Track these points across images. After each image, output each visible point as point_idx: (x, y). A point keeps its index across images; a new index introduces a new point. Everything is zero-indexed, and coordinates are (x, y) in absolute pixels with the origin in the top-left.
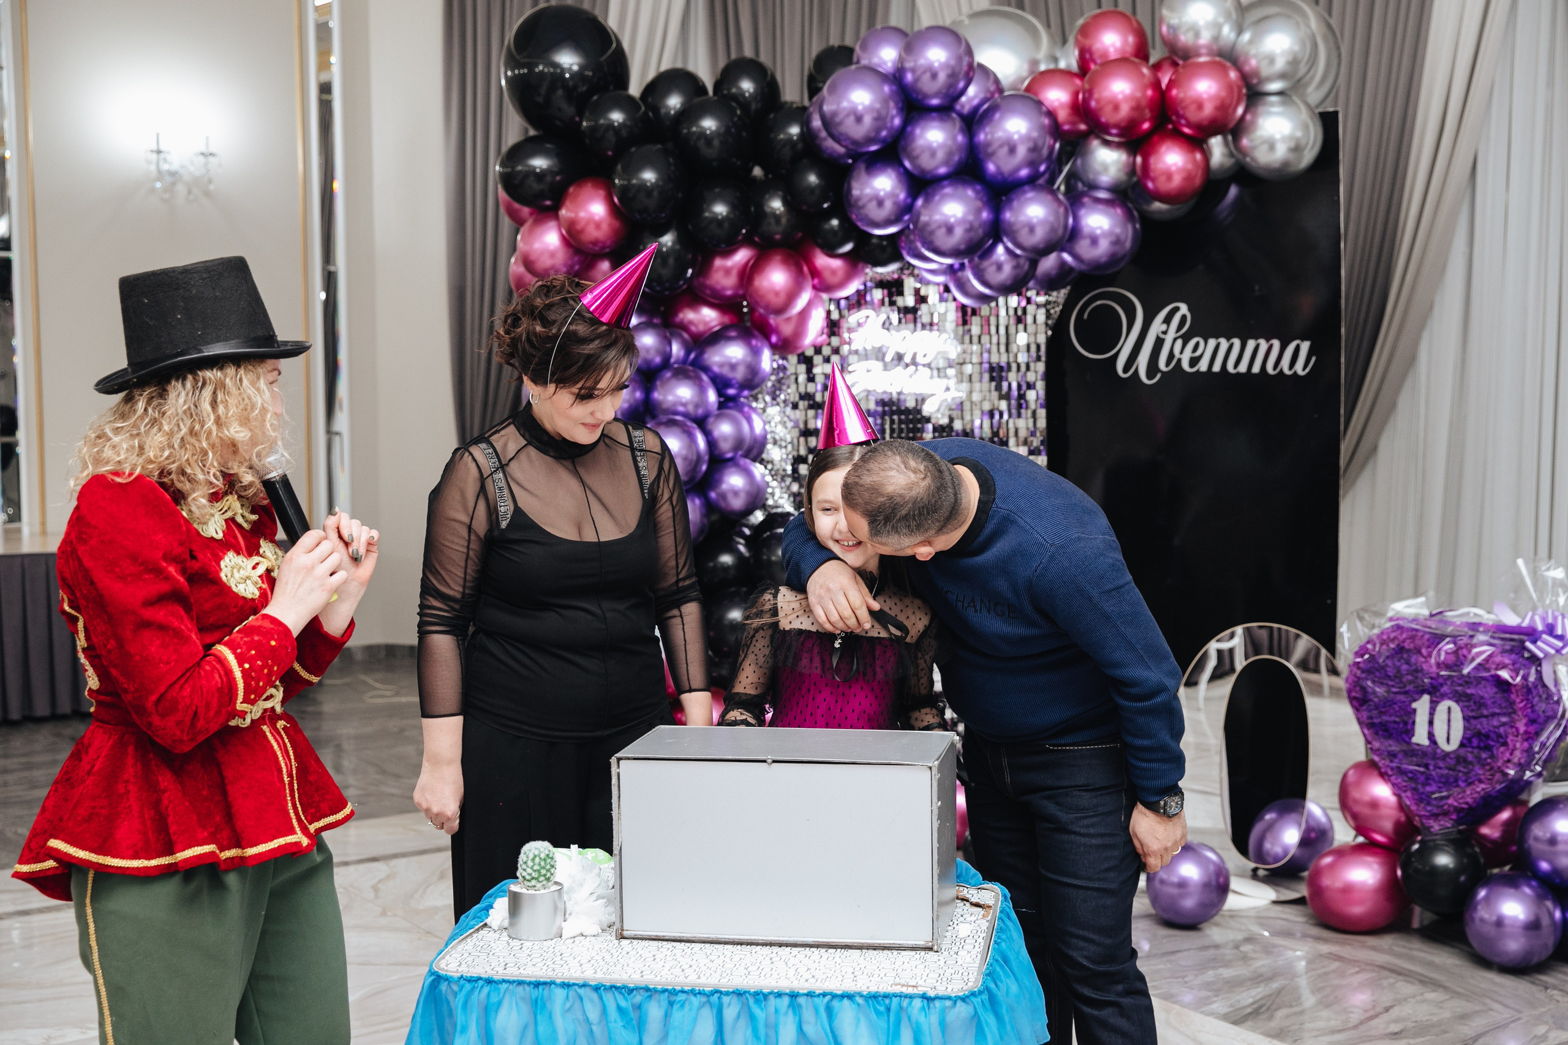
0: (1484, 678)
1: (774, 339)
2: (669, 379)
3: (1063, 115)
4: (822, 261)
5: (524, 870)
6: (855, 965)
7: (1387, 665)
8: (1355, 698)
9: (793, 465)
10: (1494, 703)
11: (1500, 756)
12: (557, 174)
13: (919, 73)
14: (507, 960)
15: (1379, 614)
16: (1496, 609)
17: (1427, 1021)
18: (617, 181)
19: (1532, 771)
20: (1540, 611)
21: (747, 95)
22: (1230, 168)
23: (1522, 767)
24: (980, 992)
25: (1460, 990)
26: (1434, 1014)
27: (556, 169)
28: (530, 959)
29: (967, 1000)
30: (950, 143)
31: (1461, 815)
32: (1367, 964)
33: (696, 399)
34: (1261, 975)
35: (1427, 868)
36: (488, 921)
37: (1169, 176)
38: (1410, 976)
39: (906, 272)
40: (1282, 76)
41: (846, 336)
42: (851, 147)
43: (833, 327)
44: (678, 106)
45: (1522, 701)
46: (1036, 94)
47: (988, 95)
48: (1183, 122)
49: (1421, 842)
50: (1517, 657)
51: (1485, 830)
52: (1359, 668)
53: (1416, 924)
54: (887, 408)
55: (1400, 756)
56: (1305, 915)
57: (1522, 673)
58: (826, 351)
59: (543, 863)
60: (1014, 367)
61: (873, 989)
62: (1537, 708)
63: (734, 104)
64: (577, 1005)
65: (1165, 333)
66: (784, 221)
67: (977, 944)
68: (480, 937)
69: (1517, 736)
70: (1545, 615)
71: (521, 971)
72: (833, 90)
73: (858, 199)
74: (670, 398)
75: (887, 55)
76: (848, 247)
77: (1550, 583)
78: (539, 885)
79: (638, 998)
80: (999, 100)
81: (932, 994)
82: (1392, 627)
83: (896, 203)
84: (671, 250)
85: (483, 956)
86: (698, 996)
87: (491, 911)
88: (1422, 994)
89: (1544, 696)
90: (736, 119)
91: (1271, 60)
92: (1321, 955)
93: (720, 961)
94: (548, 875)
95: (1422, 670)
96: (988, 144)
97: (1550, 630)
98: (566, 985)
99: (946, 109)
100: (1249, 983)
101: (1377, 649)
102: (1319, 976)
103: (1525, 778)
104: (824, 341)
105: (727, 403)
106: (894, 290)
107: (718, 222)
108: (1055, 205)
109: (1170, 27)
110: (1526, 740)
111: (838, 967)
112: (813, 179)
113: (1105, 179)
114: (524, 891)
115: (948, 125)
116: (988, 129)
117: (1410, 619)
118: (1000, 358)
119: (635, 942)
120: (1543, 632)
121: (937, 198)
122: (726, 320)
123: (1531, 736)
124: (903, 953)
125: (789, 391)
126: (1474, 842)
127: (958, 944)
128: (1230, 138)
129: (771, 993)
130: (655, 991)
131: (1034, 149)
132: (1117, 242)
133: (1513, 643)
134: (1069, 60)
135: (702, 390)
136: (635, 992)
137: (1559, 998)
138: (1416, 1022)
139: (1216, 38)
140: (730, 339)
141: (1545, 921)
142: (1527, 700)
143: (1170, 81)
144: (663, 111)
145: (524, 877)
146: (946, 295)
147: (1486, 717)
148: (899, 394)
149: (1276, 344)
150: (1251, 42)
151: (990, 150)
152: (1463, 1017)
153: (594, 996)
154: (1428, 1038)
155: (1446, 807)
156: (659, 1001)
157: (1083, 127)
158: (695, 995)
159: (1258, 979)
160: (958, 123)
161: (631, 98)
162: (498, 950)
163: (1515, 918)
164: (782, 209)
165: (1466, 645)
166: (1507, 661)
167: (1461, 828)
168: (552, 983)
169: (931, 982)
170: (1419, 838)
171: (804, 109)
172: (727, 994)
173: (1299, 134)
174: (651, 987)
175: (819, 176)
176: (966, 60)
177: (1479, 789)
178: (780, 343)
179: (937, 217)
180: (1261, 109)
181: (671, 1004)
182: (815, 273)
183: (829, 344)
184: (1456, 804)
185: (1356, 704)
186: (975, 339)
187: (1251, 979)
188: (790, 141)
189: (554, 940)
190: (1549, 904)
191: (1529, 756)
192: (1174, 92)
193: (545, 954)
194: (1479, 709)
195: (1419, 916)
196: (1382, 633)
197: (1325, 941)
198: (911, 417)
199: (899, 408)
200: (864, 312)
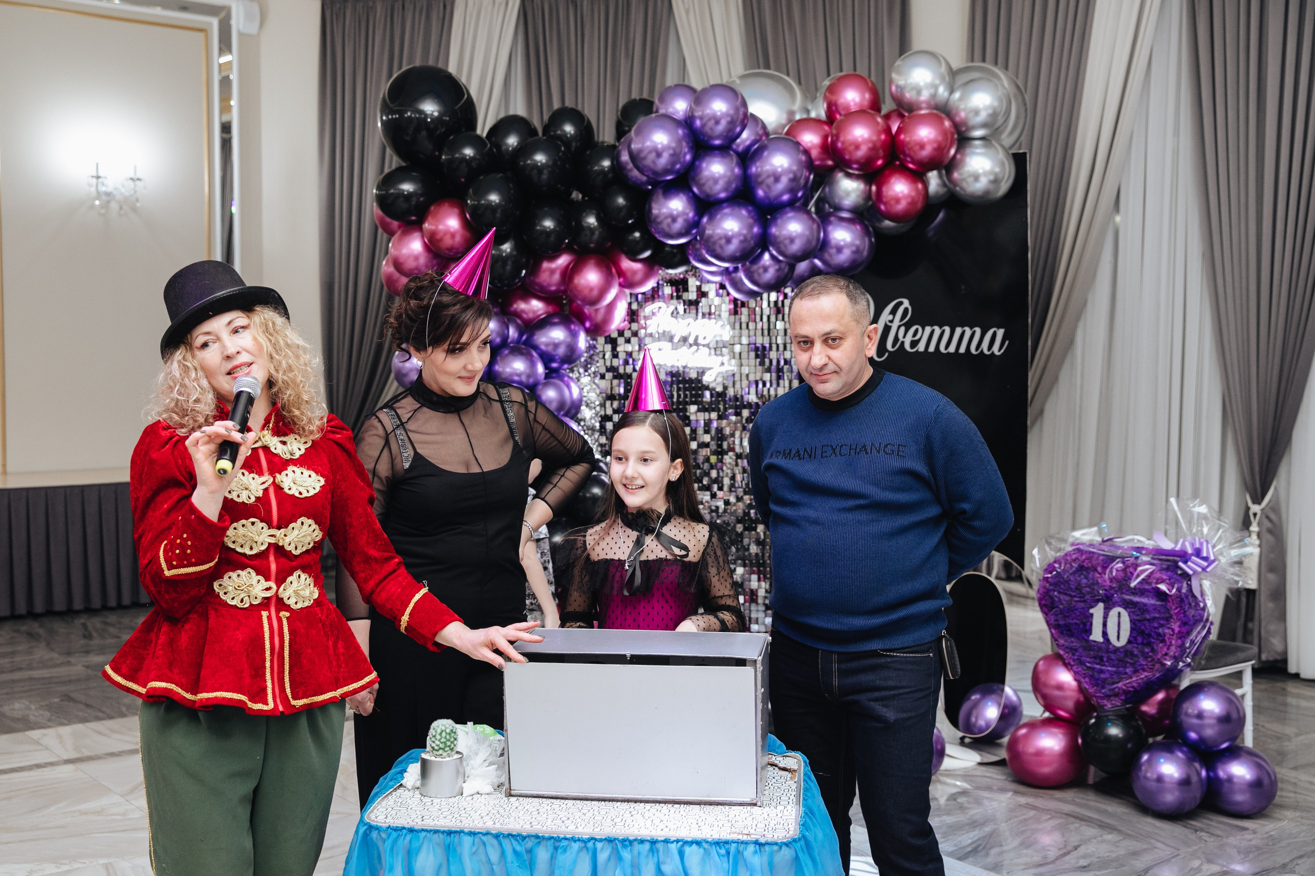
0: (1148, 591)
1: (588, 324)
2: (507, 355)
3: (815, 153)
4: (627, 264)
5: (434, 742)
6: (697, 817)
7: (1070, 580)
8: (1045, 605)
9: (600, 422)
10: (1155, 609)
11: (1160, 650)
12: (421, 195)
13: (705, 120)
14: (423, 813)
15: (1064, 540)
16: (1155, 537)
17: (1108, 857)
18: (469, 202)
19: (1184, 662)
20: (1189, 538)
21: (569, 136)
22: (943, 195)
23: (1177, 659)
24: (800, 839)
25: (1130, 833)
26: (1112, 852)
27: (419, 192)
28: (440, 812)
29: (790, 845)
30: (729, 174)
31: (1128, 696)
32: (1056, 812)
33: (528, 371)
34: (975, 822)
35: (1102, 737)
36: (403, 782)
37: (898, 200)
38: (1091, 822)
39: (690, 273)
40: (984, 125)
41: (642, 322)
42: (651, 176)
43: (633, 316)
44: (515, 144)
45: (1177, 608)
46: (794, 137)
47: (758, 138)
48: (909, 159)
49: (1096, 717)
50: (1172, 574)
51: (1145, 708)
52: (1048, 582)
53: (1091, 781)
54: (674, 379)
55: (1080, 650)
56: (1005, 774)
57: (1176, 586)
58: (627, 334)
59: (448, 737)
60: (774, 347)
61: (716, 836)
62: (1188, 613)
63: (559, 143)
64: (482, 848)
65: (891, 321)
66: (597, 233)
67: (790, 801)
68: (398, 795)
69: (1173, 635)
70: (1193, 542)
71: (436, 822)
72: (638, 133)
73: (657, 216)
74: (508, 370)
75: (680, 106)
76: (647, 254)
77: (1196, 517)
78: (445, 754)
79: (530, 844)
80: (766, 142)
81: (762, 840)
82: (1074, 550)
83: (686, 220)
84: (509, 256)
85: (403, 810)
86: (578, 842)
87: (405, 775)
88: (1101, 836)
89: (1193, 604)
90: (561, 154)
91: (977, 112)
92: (1020, 805)
93: (590, 814)
94: (452, 746)
95: (1098, 583)
96: (758, 175)
97: (1198, 553)
98: (472, 834)
99: (725, 148)
100: (967, 827)
101: (1062, 568)
102: (1021, 822)
103: (1179, 667)
104: (626, 326)
105: (552, 374)
106: (681, 287)
107: (547, 233)
108: (810, 222)
109: (897, 86)
110: (1180, 638)
111: (685, 819)
112: (621, 201)
113: (848, 202)
114: (433, 758)
115: (727, 160)
116: (758, 164)
117: (1088, 544)
118: (763, 340)
119: (521, 799)
120: (1192, 555)
121: (719, 216)
122: (550, 309)
123: (1183, 635)
124: (733, 808)
125: (598, 365)
126: (1137, 717)
127: (775, 800)
128: (944, 172)
129: (635, 840)
130: (543, 838)
131: (794, 180)
132: (857, 251)
133: (1168, 563)
134: (819, 111)
135: (533, 365)
136: (527, 839)
137: (1207, 839)
138: (1099, 857)
139: (934, 96)
140: (554, 324)
141: (1194, 779)
142: (1181, 607)
143: (899, 128)
144: (504, 148)
145: (433, 748)
146: (721, 291)
147: (1149, 620)
148: (685, 367)
149: (978, 331)
150: (961, 99)
151: (760, 180)
152: (1135, 854)
153: (495, 842)
154: (1110, 870)
155: (1117, 690)
156: (547, 846)
157: (830, 163)
158: (575, 841)
159: (974, 824)
160: (735, 159)
161: (479, 138)
162: (414, 805)
163: (1171, 776)
164: (596, 224)
165: (1132, 564)
166: (1165, 577)
167: (1128, 706)
168: (462, 832)
169: (760, 830)
170: (1095, 714)
171: (614, 147)
172: (601, 840)
173: (997, 170)
174: (540, 835)
175: (625, 198)
176: (742, 110)
177: (1143, 676)
178: (592, 328)
179: (719, 231)
180: (968, 150)
181: (556, 848)
182: (621, 273)
183: (630, 329)
184: (1124, 688)
185: (1046, 610)
186: (744, 326)
187: (968, 824)
188: (602, 172)
189: (457, 798)
190: (1197, 765)
191: (1181, 651)
192: (902, 137)
193: (451, 809)
194: (1143, 614)
195: (1093, 775)
196: (1066, 555)
197: (1023, 794)
198: (693, 385)
199: (684, 379)
200: (657, 304)
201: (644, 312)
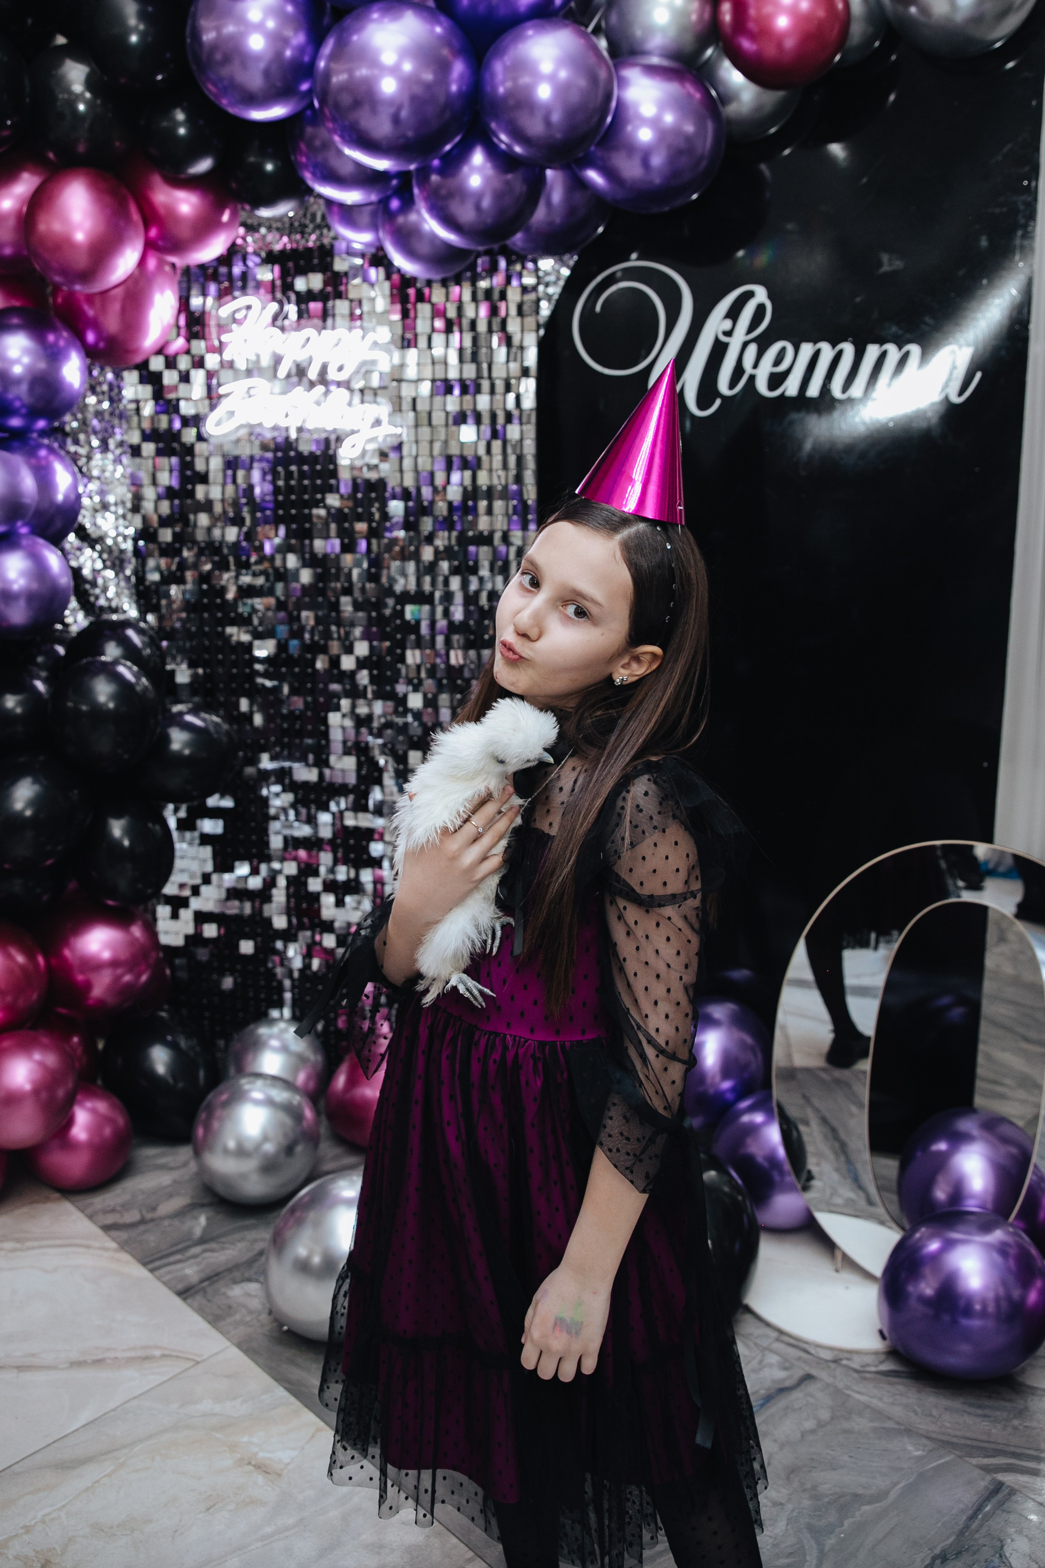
1: (90, 337)
4: (161, 192)
9: (135, 543)
41: (214, 338)
43: (193, 324)
54: (280, 455)
58: (184, 363)
60: (485, 385)
65: (728, 334)
73: (214, 52)
76: (205, 159)
83: (283, 58)
104: (179, 346)
106: (291, 264)
118: (461, 372)
125: (128, 429)
146: (373, 271)
149: (913, 351)
178: (102, 346)
182: (150, 214)
183: (188, 352)
186: (422, 342)
198: (319, 467)
199: (299, 454)
200: (242, 301)
201: (218, 318)
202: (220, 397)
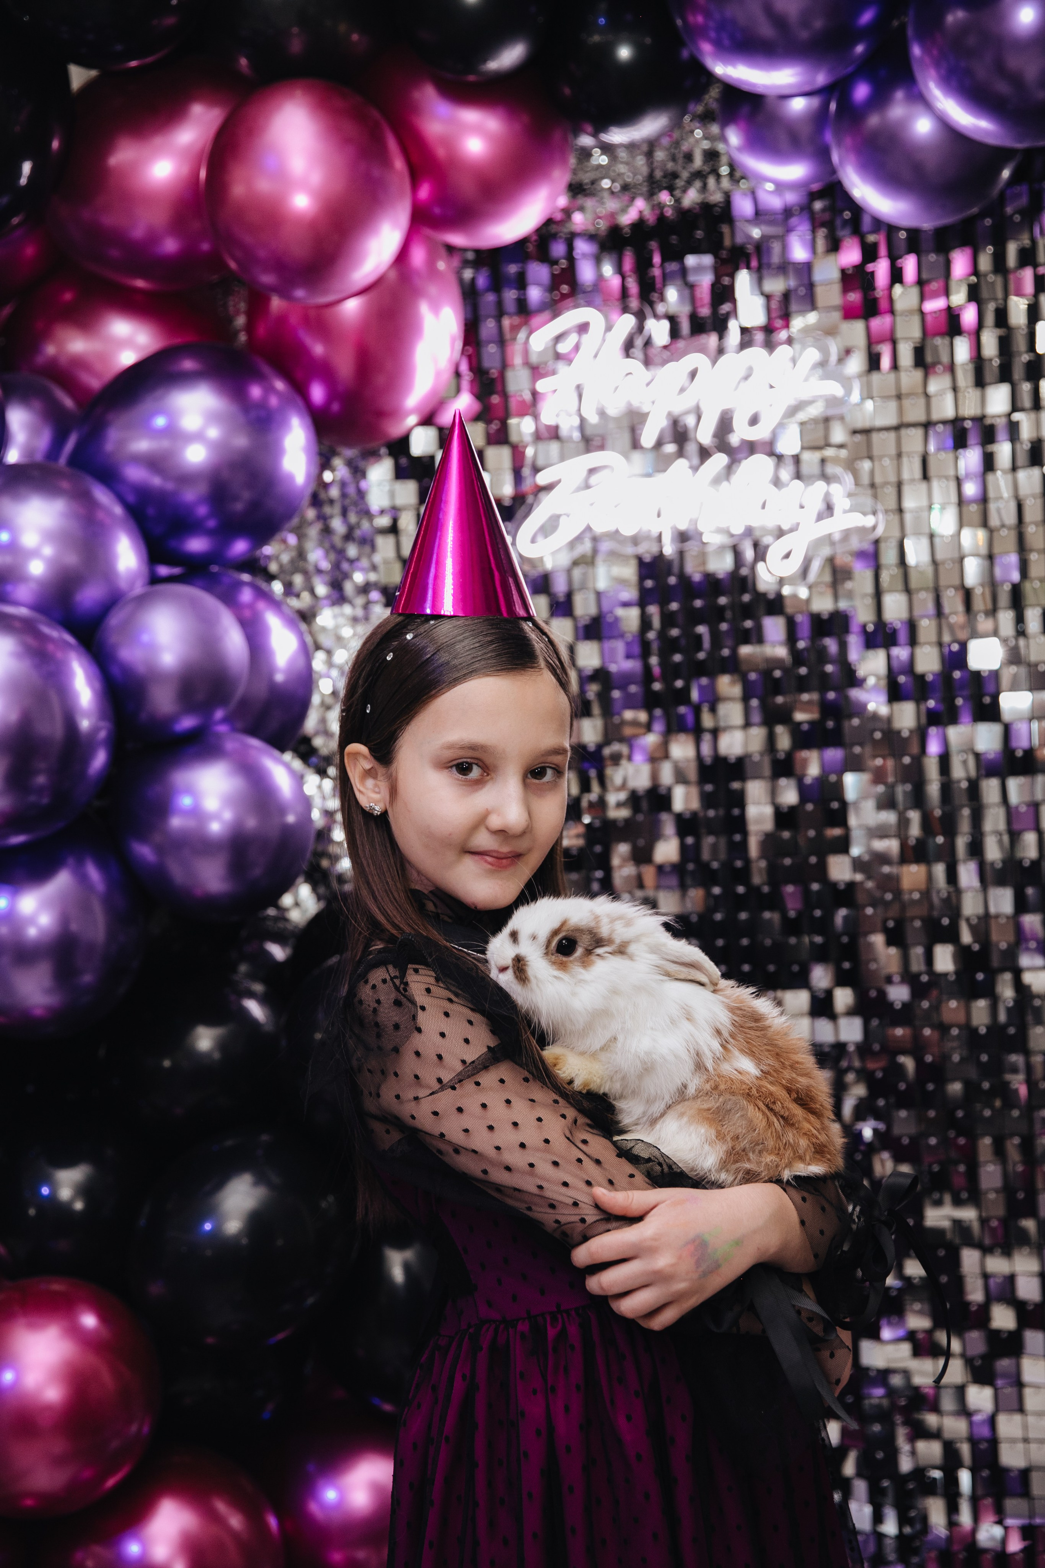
1: (318, 393)
4: (441, 117)
54: (650, 584)
76: (512, 57)
105: (177, 572)
118: (983, 401)
178: (335, 407)
182: (418, 159)
198: (723, 602)
199: (684, 579)
201: (526, 352)
202: (540, 490)
